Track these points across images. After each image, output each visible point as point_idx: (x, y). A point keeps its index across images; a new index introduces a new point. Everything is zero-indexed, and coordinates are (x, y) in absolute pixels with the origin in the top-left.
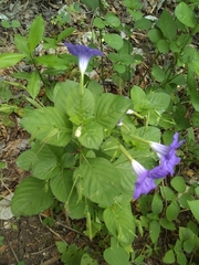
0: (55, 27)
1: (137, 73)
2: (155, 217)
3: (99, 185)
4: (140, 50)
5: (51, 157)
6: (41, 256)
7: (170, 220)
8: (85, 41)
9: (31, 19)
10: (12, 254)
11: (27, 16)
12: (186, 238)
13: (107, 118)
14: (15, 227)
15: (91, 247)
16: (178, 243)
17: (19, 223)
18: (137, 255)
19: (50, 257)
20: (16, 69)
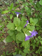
0: (16, 4)
1: (33, 14)
2: (34, 44)
3: (21, 38)
4: (34, 9)
5: (13, 32)
6: (12, 50)
7: (37, 45)
8: (22, 7)
9: (11, 3)
10: (6, 49)
11: (11, 2)
12: (41, 49)
13: (22, 25)
14: (7, 44)
15: (22, 49)
16: (39, 49)
17: (8, 44)
18: (31, 51)
19: (14, 50)
20: (8, 13)
